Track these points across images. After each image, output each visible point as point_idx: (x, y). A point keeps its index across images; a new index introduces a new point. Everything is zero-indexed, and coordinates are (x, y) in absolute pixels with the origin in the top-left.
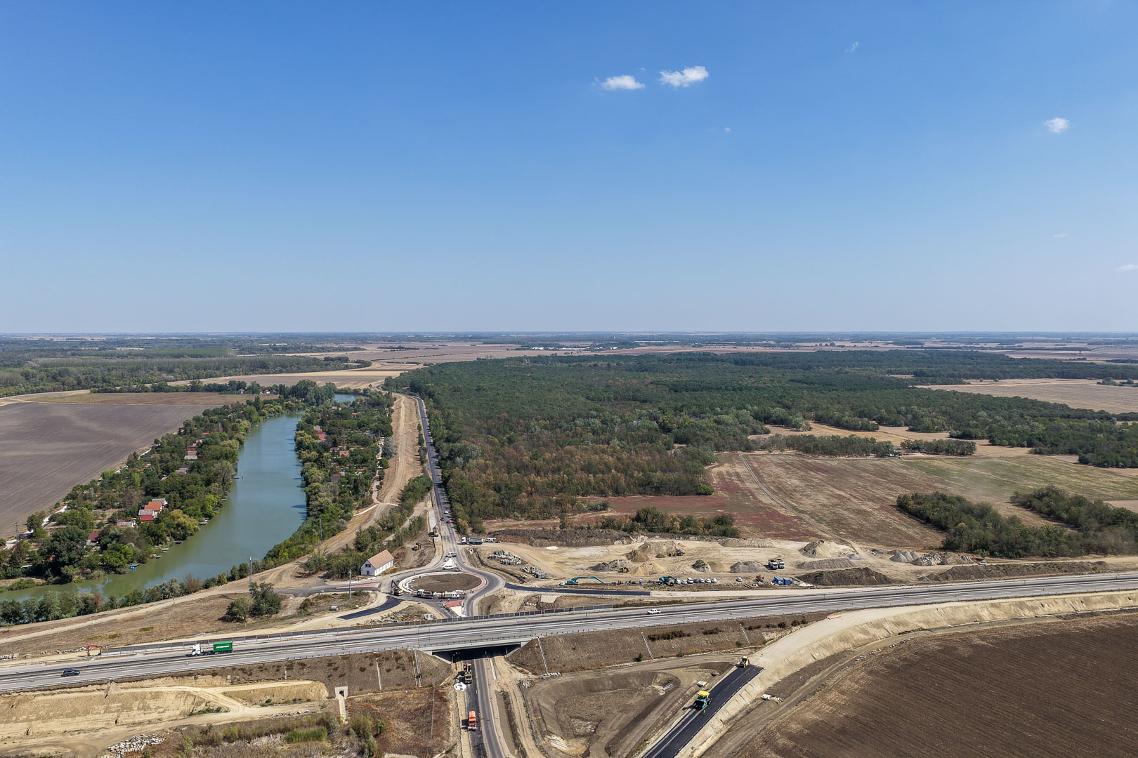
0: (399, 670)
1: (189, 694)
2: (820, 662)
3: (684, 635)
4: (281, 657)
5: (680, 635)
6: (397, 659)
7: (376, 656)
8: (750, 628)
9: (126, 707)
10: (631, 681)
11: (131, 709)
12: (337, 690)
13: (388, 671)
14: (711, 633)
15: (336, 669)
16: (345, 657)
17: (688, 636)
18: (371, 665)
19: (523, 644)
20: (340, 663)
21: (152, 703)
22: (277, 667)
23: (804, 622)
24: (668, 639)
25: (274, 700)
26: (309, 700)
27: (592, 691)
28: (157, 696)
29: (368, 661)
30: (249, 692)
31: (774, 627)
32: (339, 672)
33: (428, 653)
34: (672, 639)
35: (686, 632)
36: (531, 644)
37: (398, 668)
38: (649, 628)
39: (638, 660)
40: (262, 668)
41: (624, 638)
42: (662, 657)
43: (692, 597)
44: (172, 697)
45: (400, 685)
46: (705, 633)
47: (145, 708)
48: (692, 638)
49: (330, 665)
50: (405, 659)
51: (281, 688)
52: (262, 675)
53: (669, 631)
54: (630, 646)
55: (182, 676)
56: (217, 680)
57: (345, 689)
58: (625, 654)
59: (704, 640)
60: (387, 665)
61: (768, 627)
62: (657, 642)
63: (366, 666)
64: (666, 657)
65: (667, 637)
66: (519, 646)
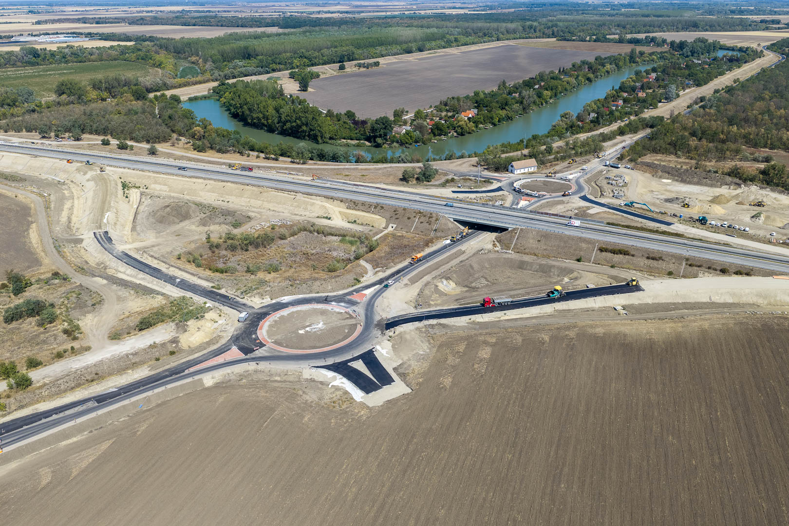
0: (428, 224)
1: (325, 208)
2: (713, 303)
3: (628, 254)
4: (374, 200)
5: (626, 253)
6: (430, 217)
7: (420, 213)
8: (690, 265)
9: (299, 206)
10: (553, 270)
11: (300, 208)
12: (391, 225)
13: (421, 223)
14: (653, 259)
15: (396, 214)
16: (404, 209)
17: (633, 256)
18: (415, 217)
19: (510, 229)
20: (400, 211)
21: (309, 207)
22: (370, 206)
23: (748, 274)
24: (614, 253)
25: (357, 222)
26: (373, 226)
27: (521, 268)
28: (313, 204)
29: (414, 214)
30: (349, 214)
31: (716, 270)
32: (397, 216)
33: (450, 219)
34: (617, 254)
35: (632, 253)
36: (514, 229)
37: (428, 222)
38: (604, 242)
39: (579, 260)
40: (363, 204)
41: (580, 244)
42: (599, 264)
43: (699, 235)
44: (318, 207)
45: (422, 232)
46: (648, 258)
47: (306, 209)
48: (634, 258)
49: (395, 211)
50: (434, 219)
51: (364, 216)
52: (361, 208)
53: (617, 248)
54: (581, 250)
55: (328, 198)
56: (342, 204)
57: (395, 226)
58: (573, 255)
59: (643, 262)
60: (422, 219)
61: (709, 268)
62: (604, 253)
63: (412, 217)
64: (602, 265)
65: (614, 252)
66: (508, 229)
